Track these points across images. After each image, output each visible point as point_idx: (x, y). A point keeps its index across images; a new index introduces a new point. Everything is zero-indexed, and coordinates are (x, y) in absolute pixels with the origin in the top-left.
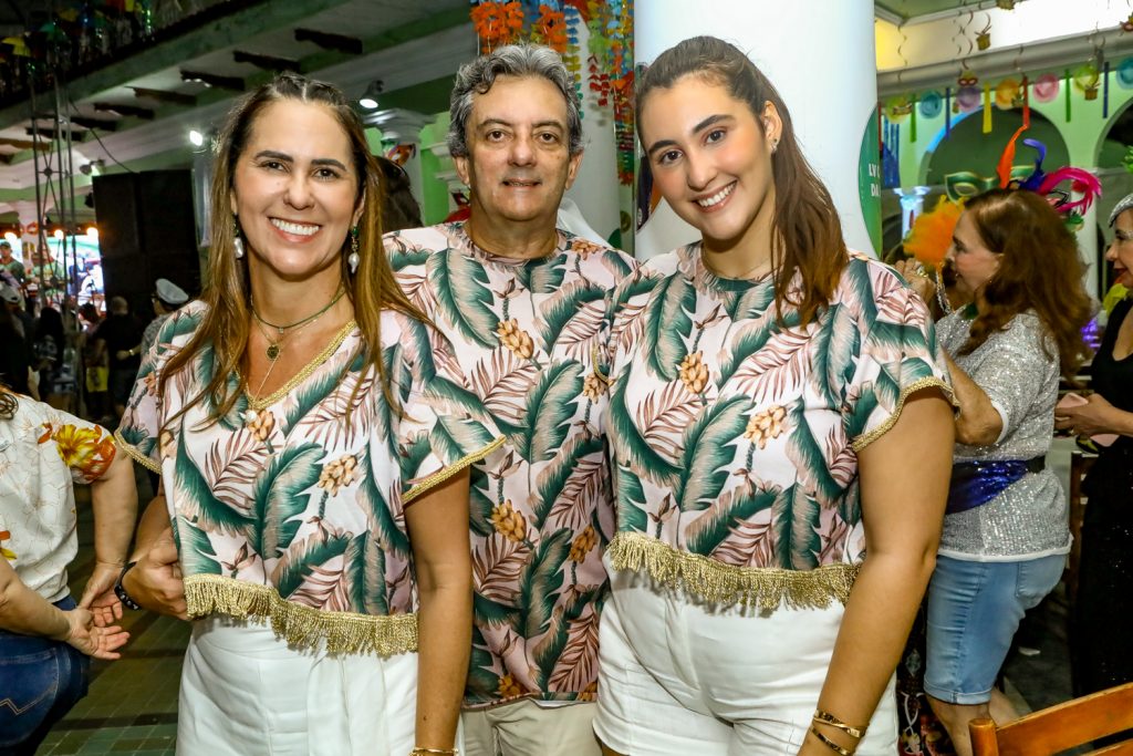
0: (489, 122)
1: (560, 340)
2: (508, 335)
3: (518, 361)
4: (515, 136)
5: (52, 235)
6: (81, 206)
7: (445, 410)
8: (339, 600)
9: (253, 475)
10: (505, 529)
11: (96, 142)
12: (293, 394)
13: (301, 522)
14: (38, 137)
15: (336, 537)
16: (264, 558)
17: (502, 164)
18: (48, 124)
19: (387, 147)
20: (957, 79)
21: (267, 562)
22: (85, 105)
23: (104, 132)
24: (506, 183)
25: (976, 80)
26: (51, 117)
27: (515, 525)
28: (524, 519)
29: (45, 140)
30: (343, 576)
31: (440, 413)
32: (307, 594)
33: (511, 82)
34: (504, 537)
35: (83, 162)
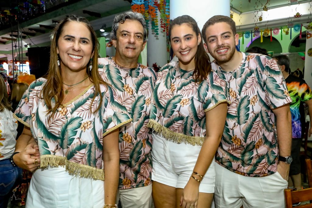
0: (123, 31)
1: (139, 90)
2: (126, 88)
3: (129, 95)
4: (130, 36)
5: (16, 64)
6: (25, 56)
7: (116, 110)
8: (84, 161)
9: (61, 125)
10: (126, 140)
11: (29, 39)
12: (73, 103)
13: (74, 138)
14: (13, 37)
15: (84, 144)
16: (63, 149)
17: (126, 43)
18: (16, 33)
19: (107, 42)
20: (254, 28)
21: (64, 150)
22: (26, 29)
23: (31, 36)
24: (127, 48)
25: (259, 29)
26: (17, 32)
27: (129, 139)
28: (132, 137)
29: (15, 38)
30: (85, 154)
31: (115, 111)
32: (75, 159)
33: (130, 21)
34: (126, 142)
35: (25, 44)
